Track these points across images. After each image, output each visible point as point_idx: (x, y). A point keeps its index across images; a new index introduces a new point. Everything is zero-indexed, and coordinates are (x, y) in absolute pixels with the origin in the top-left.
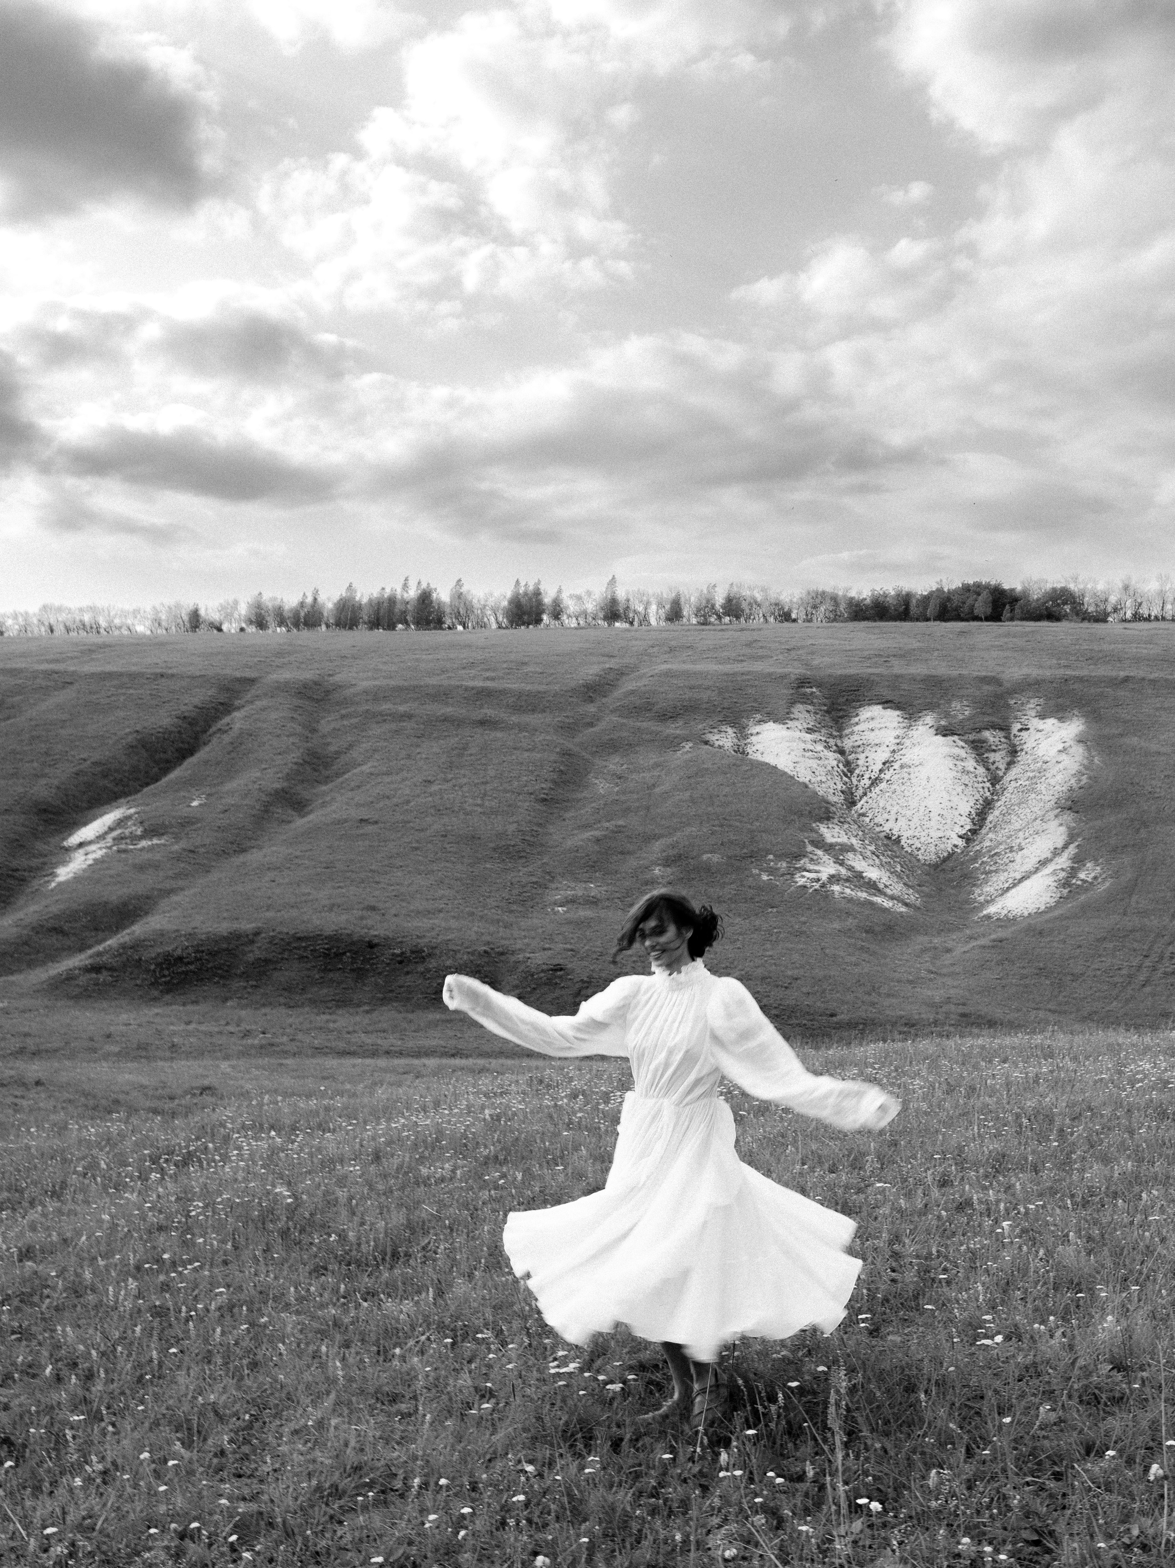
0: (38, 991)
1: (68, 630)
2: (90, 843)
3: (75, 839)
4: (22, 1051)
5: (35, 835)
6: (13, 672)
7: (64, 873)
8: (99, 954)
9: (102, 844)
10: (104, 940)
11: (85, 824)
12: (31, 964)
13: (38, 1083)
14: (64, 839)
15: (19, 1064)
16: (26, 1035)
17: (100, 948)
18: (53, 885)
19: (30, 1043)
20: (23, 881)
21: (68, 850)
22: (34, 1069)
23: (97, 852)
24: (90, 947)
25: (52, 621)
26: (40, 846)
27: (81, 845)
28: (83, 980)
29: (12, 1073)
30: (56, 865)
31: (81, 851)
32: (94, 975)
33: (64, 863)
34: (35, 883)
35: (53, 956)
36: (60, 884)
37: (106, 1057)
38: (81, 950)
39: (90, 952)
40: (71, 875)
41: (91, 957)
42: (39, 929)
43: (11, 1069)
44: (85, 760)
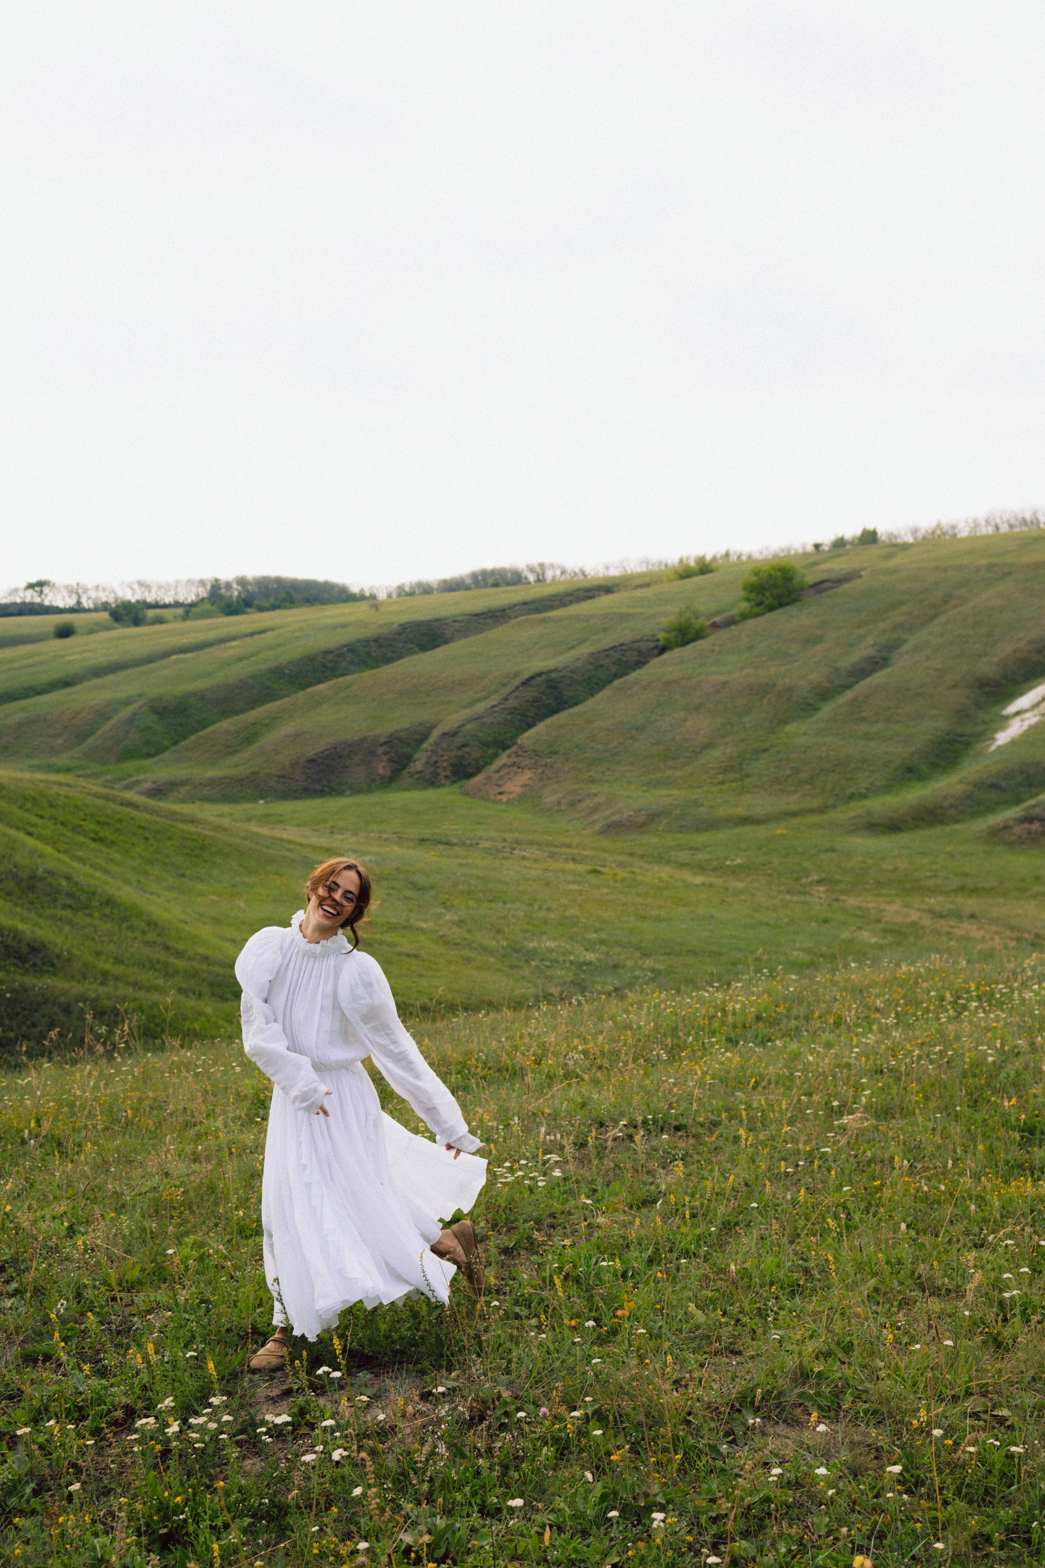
0: (979, 838)
1: (1011, 526)
2: (1026, 711)
3: (1012, 708)
4: (961, 889)
5: (978, 705)
6: (959, 568)
7: (1003, 738)
8: (1033, 807)
9: (1036, 712)
10: (1037, 794)
11: (1021, 694)
12: (974, 815)
13: (973, 916)
14: (1004, 708)
15: (959, 900)
16: (967, 875)
17: (1033, 802)
18: (993, 748)
19: (970, 882)
20: (967, 745)
21: (1007, 718)
22: (971, 904)
23: (1032, 719)
24: (1024, 801)
25: (998, 521)
26: (982, 715)
27: (1018, 713)
28: (1018, 830)
29: (951, 906)
30: (996, 731)
31: (1018, 719)
32: (1026, 826)
33: (1003, 728)
34: (978, 747)
35: (992, 808)
36: (999, 747)
37: (1034, 897)
38: (1017, 801)
39: (1024, 805)
40: (1008, 740)
41: (1025, 809)
42: (980, 785)
43: (952, 902)
44: (1021, 639)
